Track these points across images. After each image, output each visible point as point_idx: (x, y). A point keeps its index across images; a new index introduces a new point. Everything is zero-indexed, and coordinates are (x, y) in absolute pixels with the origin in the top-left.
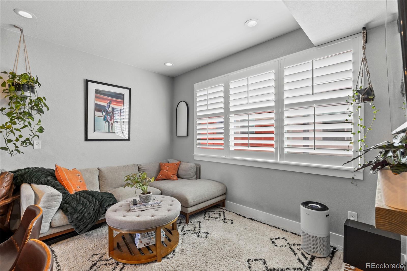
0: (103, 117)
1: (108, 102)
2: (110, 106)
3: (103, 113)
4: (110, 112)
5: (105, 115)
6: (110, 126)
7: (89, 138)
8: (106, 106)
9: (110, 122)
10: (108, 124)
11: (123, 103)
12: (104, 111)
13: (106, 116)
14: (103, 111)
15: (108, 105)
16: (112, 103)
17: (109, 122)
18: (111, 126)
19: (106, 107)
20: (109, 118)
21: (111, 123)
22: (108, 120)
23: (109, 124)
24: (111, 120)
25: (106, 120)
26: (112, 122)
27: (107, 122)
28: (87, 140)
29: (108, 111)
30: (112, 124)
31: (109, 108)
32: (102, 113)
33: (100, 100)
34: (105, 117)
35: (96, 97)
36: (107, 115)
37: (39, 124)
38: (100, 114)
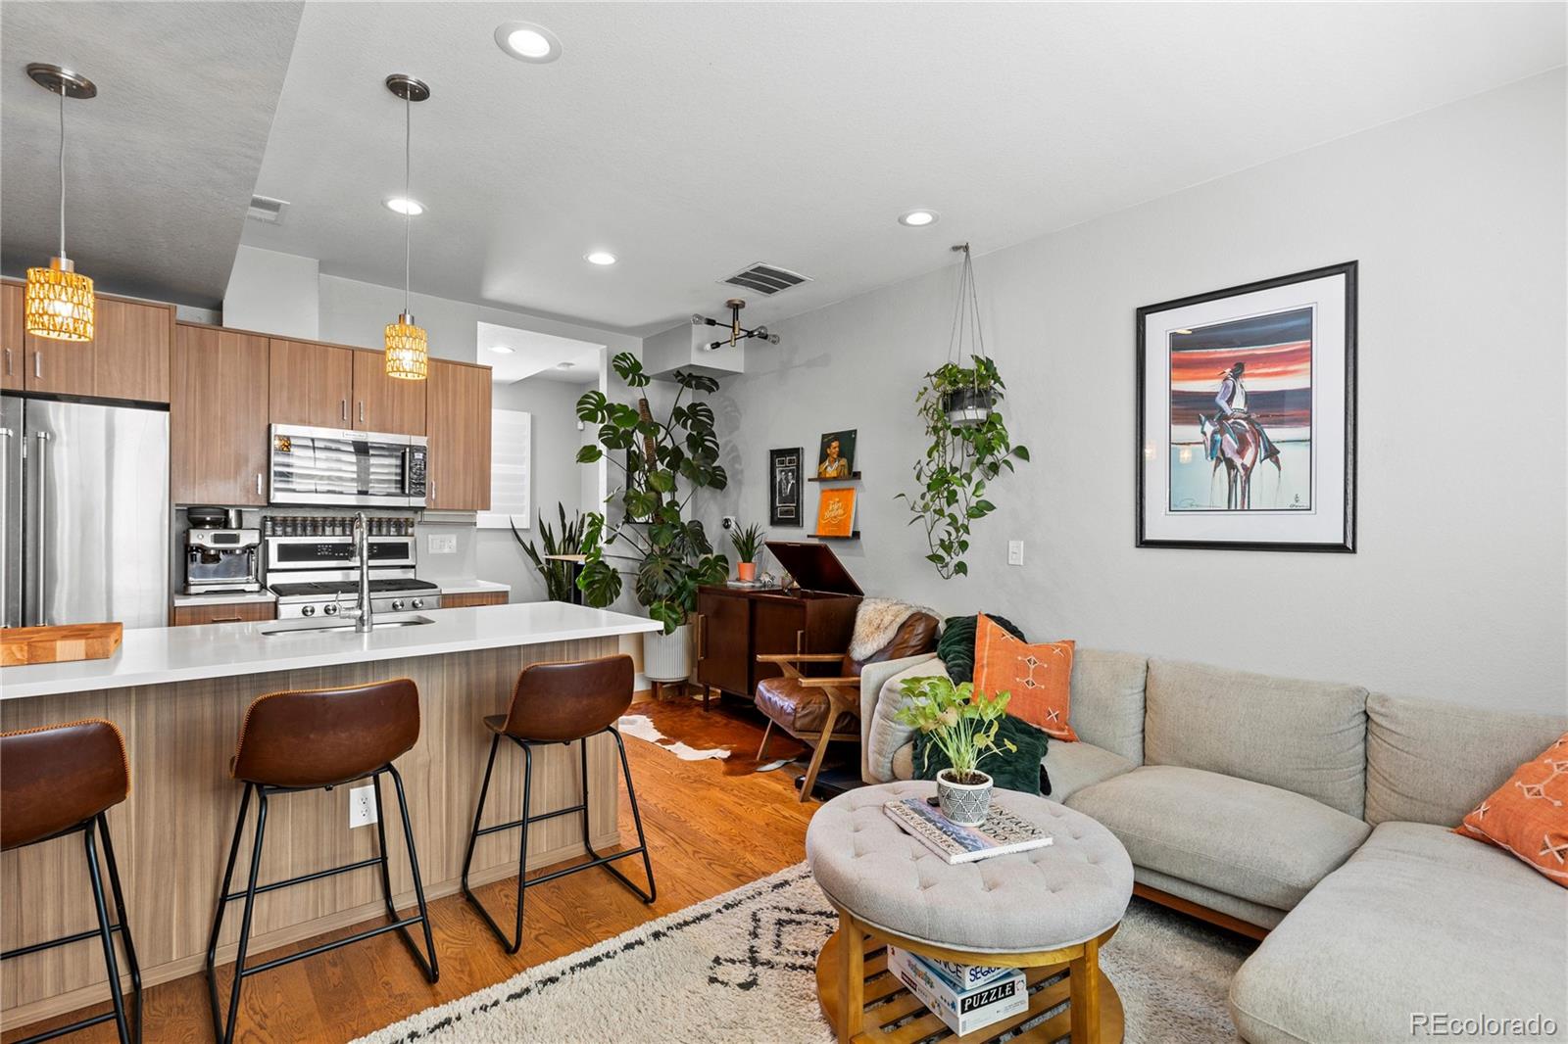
0: (1203, 446)
1: (1228, 370)
2: (1238, 390)
3: (1203, 425)
4: (1237, 414)
5: (1214, 433)
6: (1235, 482)
7: (1149, 536)
8: (1216, 394)
9: (1238, 461)
10: (1229, 474)
11: (1307, 355)
12: (1210, 418)
13: (1218, 437)
14: (1203, 418)
15: (1227, 387)
16: (1246, 372)
17: (1231, 465)
18: (1239, 479)
19: (1218, 398)
20: (1230, 443)
21: (1242, 464)
22: (1229, 454)
23: (1233, 473)
24: (1241, 452)
25: (1218, 458)
26: (1248, 460)
27: (1223, 465)
28: (1143, 543)
29: (1229, 412)
30: (1248, 470)
31: (1230, 401)
32: (1199, 428)
33: (1191, 373)
34: (1214, 442)
35: (1176, 365)
36: (1222, 431)
37: (978, 494)
38: (1192, 432)
